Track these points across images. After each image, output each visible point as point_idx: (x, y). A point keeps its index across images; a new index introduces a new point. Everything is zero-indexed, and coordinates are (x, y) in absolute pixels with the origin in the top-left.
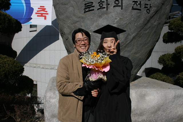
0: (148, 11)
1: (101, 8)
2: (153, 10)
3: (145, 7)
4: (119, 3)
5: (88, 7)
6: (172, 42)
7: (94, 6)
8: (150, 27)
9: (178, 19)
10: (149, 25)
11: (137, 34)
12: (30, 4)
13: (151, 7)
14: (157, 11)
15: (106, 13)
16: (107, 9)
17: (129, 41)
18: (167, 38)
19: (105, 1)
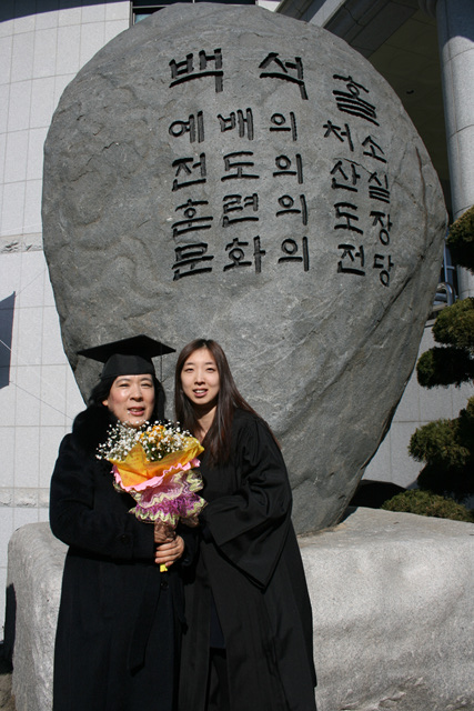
0: (384, 276)
1: (238, 263)
2: (398, 274)
3: (376, 266)
4: (296, 249)
5: (190, 261)
6: (445, 383)
7: (211, 258)
8: (390, 331)
9: (465, 306)
10: (388, 323)
11: (357, 353)
13: (391, 265)
14: (409, 279)
15: (256, 283)
16: (258, 269)
17: (333, 379)
18: (431, 370)
19: (251, 241)
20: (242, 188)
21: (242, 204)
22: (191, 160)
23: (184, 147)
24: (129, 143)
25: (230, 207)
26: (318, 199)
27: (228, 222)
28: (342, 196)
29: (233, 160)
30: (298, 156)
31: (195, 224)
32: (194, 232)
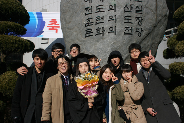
0: (139, 34)
1: (99, 34)
3: (136, 31)
4: (113, 30)
5: (89, 33)
7: (93, 32)
12: (42, 17)
13: (142, 31)
14: (149, 33)
15: (102, 38)
16: (103, 35)
18: (166, 55)
19: (102, 28)
20: (100, 15)
21: (100, 19)
22: (89, 8)
23: (88, 5)
24: (76, 4)
25: (97, 20)
26: (120, 16)
27: (97, 24)
28: (127, 14)
29: (98, 8)
30: (115, 5)
31: (90, 24)
32: (89, 26)
